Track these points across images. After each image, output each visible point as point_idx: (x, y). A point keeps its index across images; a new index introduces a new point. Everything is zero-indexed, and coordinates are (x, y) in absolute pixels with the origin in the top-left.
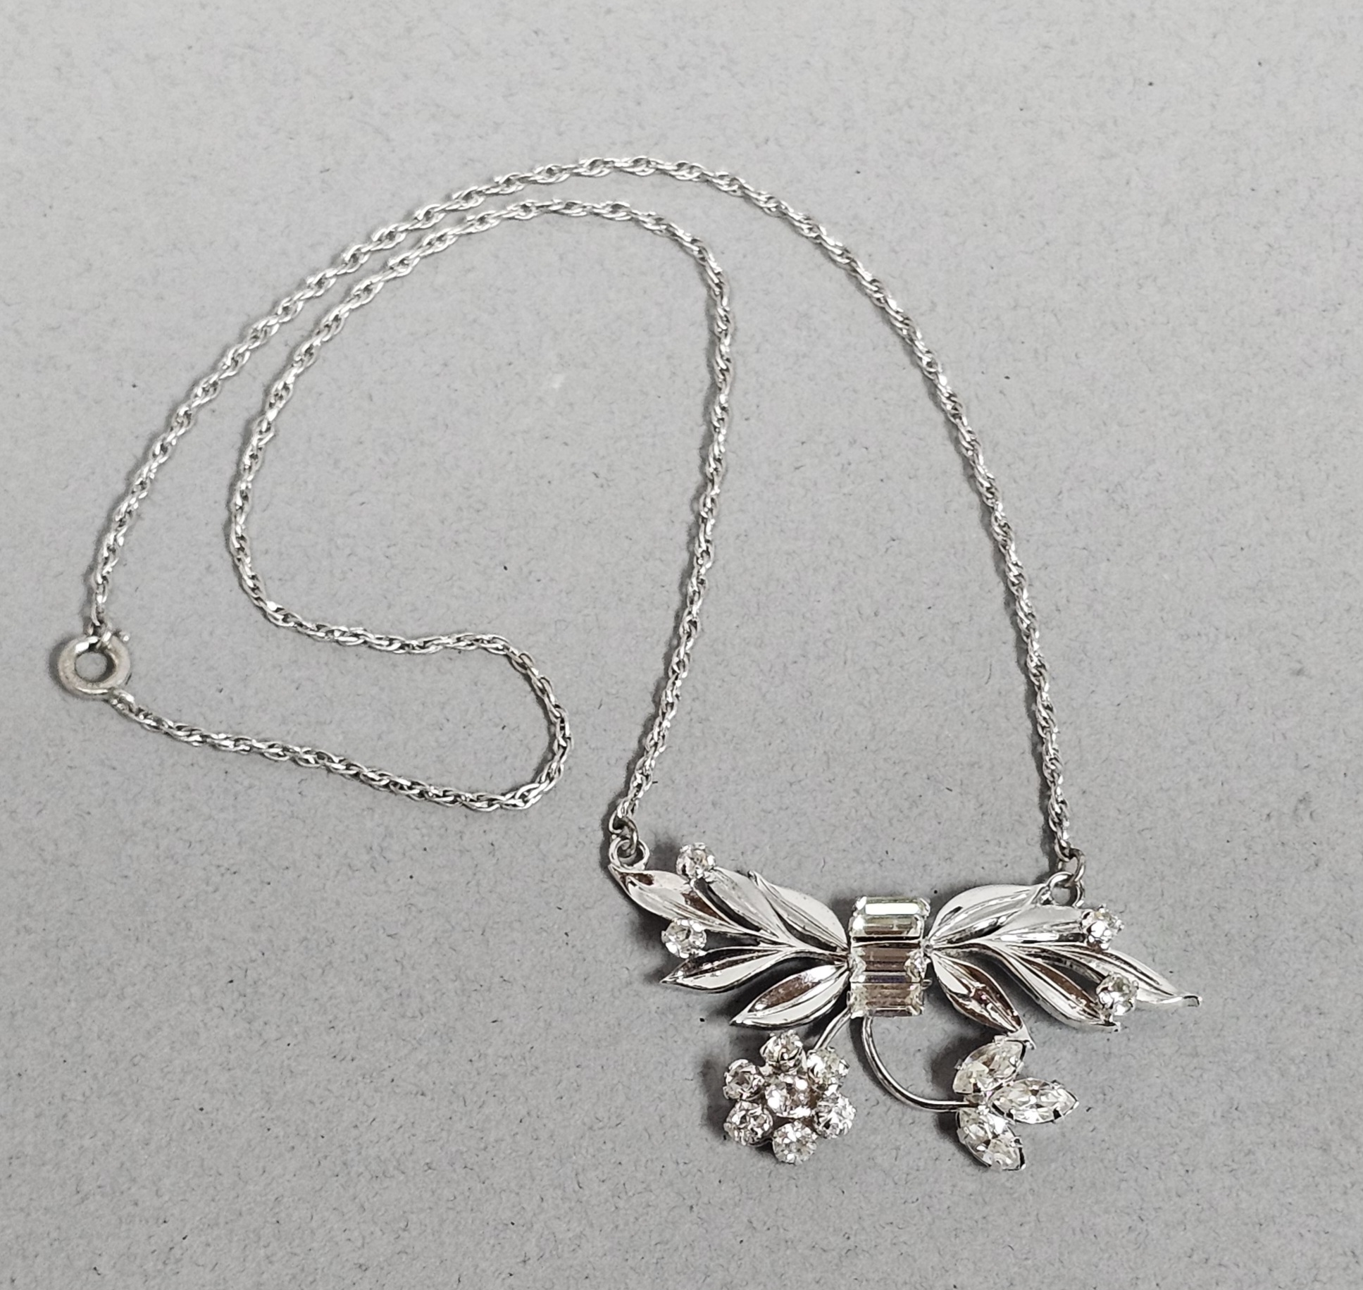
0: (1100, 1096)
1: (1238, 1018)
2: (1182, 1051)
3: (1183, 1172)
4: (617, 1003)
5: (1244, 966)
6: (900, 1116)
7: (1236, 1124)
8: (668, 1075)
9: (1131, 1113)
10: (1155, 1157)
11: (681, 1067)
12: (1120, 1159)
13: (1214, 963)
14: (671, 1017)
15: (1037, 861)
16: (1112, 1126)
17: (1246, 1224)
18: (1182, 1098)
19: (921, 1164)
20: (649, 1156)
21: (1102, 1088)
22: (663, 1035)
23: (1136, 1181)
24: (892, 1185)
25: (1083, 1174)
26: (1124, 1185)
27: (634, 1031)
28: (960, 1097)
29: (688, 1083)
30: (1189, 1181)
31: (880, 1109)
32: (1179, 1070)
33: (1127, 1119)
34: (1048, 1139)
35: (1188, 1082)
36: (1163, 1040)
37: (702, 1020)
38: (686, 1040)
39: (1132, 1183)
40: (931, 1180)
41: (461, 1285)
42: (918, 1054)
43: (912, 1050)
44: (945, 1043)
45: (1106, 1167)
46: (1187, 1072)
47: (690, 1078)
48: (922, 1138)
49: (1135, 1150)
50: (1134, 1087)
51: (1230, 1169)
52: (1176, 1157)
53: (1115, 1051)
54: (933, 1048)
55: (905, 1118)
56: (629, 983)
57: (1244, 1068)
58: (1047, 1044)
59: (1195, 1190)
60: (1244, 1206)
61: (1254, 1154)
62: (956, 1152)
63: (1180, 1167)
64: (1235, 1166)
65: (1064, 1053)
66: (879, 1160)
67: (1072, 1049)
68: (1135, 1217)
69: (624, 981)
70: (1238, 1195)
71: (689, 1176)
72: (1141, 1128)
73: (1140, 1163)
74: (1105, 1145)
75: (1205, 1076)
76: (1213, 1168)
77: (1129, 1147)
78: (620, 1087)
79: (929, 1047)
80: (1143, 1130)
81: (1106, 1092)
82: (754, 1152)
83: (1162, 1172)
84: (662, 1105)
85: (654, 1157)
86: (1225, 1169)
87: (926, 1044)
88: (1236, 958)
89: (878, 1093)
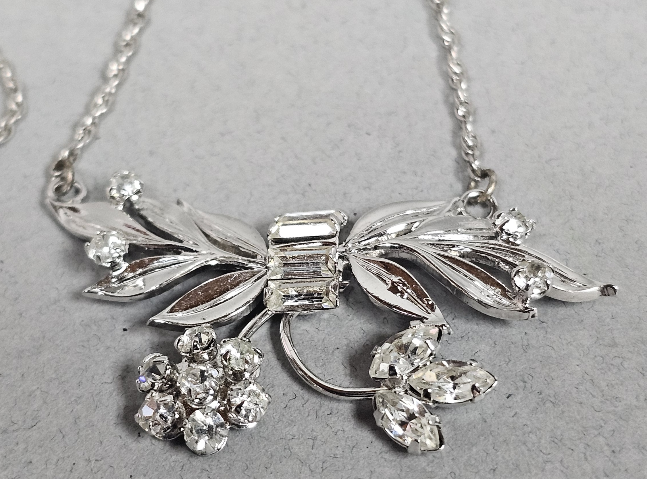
0: (521, 383)
2: (600, 341)
3: (608, 453)
8: (88, 380)
9: (552, 399)
10: (581, 439)
11: (101, 372)
12: (543, 441)
14: (96, 328)
16: (535, 410)
18: (603, 384)
19: (339, 451)
20: (61, 455)
21: (522, 376)
22: (86, 344)
23: (561, 462)
25: (506, 457)
26: (548, 466)
29: (107, 386)
30: (616, 461)
31: (298, 402)
32: (599, 358)
33: (548, 405)
34: (469, 424)
35: (609, 369)
36: (581, 332)
37: (125, 330)
38: (108, 348)
39: (558, 465)
42: (337, 352)
43: (331, 349)
44: (363, 341)
45: (529, 450)
46: (607, 360)
48: (340, 428)
49: (559, 433)
50: (553, 374)
52: (601, 438)
53: (533, 342)
54: (351, 345)
58: (466, 338)
59: (623, 469)
62: (374, 439)
63: (606, 448)
65: (483, 346)
66: (295, 450)
67: (491, 342)
69: (52, 300)
71: (99, 473)
72: (563, 412)
73: (565, 445)
74: (527, 429)
75: (626, 364)
77: (552, 430)
79: (347, 345)
80: (566, 414)
81: (526, 379)
83: (588, 453)
84: (78, 407)
85: (66, 455)
87: (345, 342)
89: (296, 387)
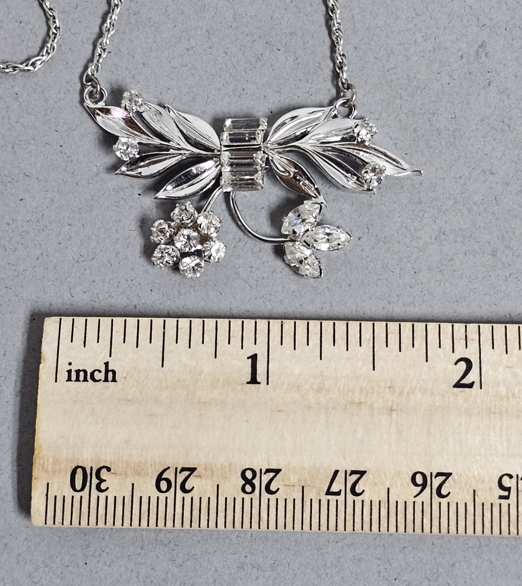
0: (366, 230)
1: (444, 179)
2: (412, 200)
3: (412, 273)
4: (91, 186)
5: (448, 148)
6: (253, 247)
7: (443, 242)
8: (121, 229)
9: (383, 239)
10: (398, 265)
11: (128, 223)
12: (377, 267)
13: (431, 147)
14: (122, 193)
15: (329, 90)
16: (373, 247)
17: (450, 302)
18: (412, 229)
19: (265, 275)
20: (111, 277)
21: (367, 225)
22: (117, 204)
23: (387, 280)
24: (248, 288)
25: (357, 277)
26: (380, 282)
27: (101, 203)
28: (286, 236)
29: (132, 232)
30: (416, 278)
31: (242, 244)
32: (411, 212)
33: (382, 243)
34: (337, 257)
35: (416, 219)
36: (402, 195)
37: (139, 195)
38: (131, 207)
39: (385, 281)
40: (271, 284)
41: (5, 357)
42: (263, 210)
43: (259, 208)
44: (277, 203)
45: (369, 272)
46: (416, 213)
47: (134, 229)
48: (265, 260)
49: (386, 261)
50: (385, 224)
51: (440, 269)
52: (409, 264)
53: (374, 202)
54: (271, 205)
55: (256, 248)
56: (97, 174)
57: (447, 210)
58: (336, 201)
59: (420, 283)
60: (448, 291)
61: (453, 260)
62: (285, 267)
63: (411, 270)
64: (443, 268)
65: (345, 206)
66: (241, 274)
67: (350, 203)
68: (386, 302)
69: (95, 173)
70: (444, 285)
71: (133, 288)
72: (389, 248)
73: (389, 269)
74: (369, 259)
75: (425, 216)
76: (430, 269)
77: (383, 260)
78: (93, 236)
79: (269, 206)
80: (391, 249)
81: (369, 227)
82: (171, 271)
83: (402, 274)
84: (118, 246)
85: (114, 277)
86: (437, 270)
87: (267, 204)
88: (444, 144)
89: (240, 233)
